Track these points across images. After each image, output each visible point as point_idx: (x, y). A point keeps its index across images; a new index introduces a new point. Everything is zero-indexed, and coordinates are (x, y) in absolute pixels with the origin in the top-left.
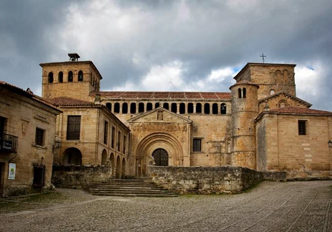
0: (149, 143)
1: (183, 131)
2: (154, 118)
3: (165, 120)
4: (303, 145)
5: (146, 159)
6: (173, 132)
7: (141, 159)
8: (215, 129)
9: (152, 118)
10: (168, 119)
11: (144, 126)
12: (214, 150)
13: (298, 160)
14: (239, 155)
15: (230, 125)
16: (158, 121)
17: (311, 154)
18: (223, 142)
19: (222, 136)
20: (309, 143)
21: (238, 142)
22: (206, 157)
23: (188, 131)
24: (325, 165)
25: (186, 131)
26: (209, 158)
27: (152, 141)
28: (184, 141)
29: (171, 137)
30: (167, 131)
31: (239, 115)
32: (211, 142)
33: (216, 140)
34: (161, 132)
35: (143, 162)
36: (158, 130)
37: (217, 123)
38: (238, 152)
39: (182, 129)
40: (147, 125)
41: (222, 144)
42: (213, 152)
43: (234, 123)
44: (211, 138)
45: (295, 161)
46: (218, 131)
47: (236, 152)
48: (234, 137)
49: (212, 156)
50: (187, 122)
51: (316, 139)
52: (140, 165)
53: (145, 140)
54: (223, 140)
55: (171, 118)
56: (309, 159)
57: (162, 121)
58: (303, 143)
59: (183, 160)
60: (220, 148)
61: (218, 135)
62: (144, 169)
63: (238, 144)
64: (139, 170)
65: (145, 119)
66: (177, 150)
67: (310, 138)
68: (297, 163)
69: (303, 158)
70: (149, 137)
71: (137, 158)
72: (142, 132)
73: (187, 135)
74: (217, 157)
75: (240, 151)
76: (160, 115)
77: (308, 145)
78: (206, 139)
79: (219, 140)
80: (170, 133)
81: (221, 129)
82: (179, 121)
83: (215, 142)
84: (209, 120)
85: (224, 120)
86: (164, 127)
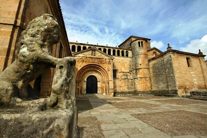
0: (85, 71)
1: (108, 64)
2: (89, 54)
3: (97, 56)
4: (191, 73)
5: (82, 83)
6: (102, 64)
7: (79, 82)
8: (124, 65)
9: (88, 54)
10: (99, 55)
11: (83, 59)
12: (123, 77)
13: (191, 82)
14: (142, 80)
15: (131, 63)
16: (92, 57)
17: (196, 79)
18: (128, 72)
19: (128, 69)
20: (193, 72)
21: (140, 72)
22: (120, 81)
23: (111, 64)
24: (203, 86)
25: (110, 64)
26: (121, 82)
27: (87, 70)
28: (109, 71)
29: (100, 68)
30: (98, 63)
31: (140, 56)
32: (122, 72)
33: (124, 71)
34: (94, 64)
35: (81, 84)
36: (92, 62)
37: (124, 61)
38: (141, 78)
39: (107, 63)
40: (85, 59)
41: (128, 73)
42: (123, 78)
43: (137, 61)
44: (122, 70)
45: (189, 83)
46: (125, 66)
47: (140, 78)
48: (136, 69)
49: (123, 81)
50: (110, 58)
51: (196, 69)
52: (78, 87)
53: (83, 69)
54: (128, 71)
55: (101, 55)
56: (196, 82)
57: (95, 57)
58: (191, 71)
59: (108, 83)
60: (127, 76)
61: (125, 69)
62: (81, 89)
63: (140, 73)
64: (78, 91)
65: (83, 54)
66: (103, 76)
67: (194, 69)
68: (191, 85)
69: (193, 81)
70: (86, 67)
71: (77, 82)
72: (81, 63)
73: (111, 67)
74: (126, 81)
75: (143, 78)
76: (93, 53)
77: (193, 73)
78: (119, 71)
79: (126, 71)
80: (100, 65)
81: (127, 65)
82: (106, 57)
83: (124, 72)
84: (120, 59)
85: (128, 60)
86: (96, 61)
